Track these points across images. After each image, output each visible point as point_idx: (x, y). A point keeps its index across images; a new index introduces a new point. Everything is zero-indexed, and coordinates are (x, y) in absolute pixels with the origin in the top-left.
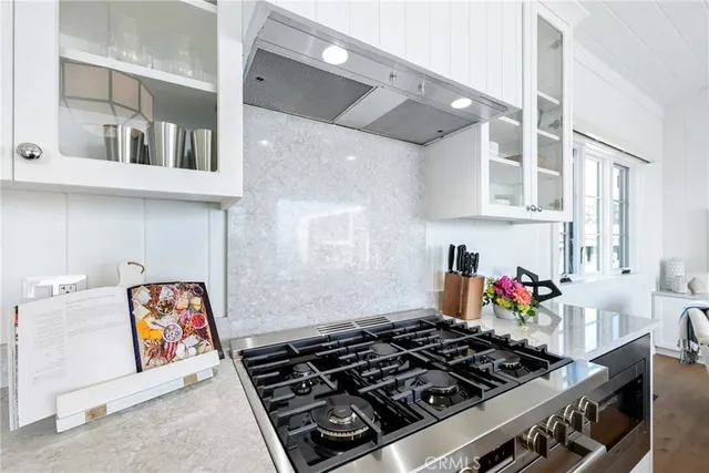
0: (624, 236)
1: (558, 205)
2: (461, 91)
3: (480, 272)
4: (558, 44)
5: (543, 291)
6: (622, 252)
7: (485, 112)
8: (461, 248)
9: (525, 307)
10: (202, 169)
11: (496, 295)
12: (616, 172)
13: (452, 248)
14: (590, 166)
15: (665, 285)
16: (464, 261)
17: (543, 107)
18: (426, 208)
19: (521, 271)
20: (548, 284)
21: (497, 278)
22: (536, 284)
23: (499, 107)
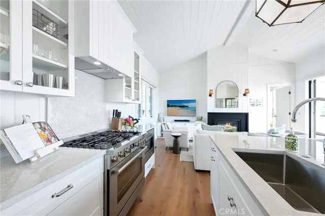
0: (151, 107)
1: (138, 99)
2: (120, 73)
3: (121, 117)
4: (138, 58)
5: (135, 121)
6: (151, 111)
7: (124, 77)
8: (117, 111)
9: (132, 125)
10: (59, 88)
11: (125, 123)
12: (149, 89)
13: (114, 110)
14: (144, 87)
15: (159, 120)
16: (117, 114)
17: (135, 74)
18: (106, 99)
19: (130, 117)
20: (136, 120)
21: (125, 118)
22: (133, 120)
23: (127, 77)
